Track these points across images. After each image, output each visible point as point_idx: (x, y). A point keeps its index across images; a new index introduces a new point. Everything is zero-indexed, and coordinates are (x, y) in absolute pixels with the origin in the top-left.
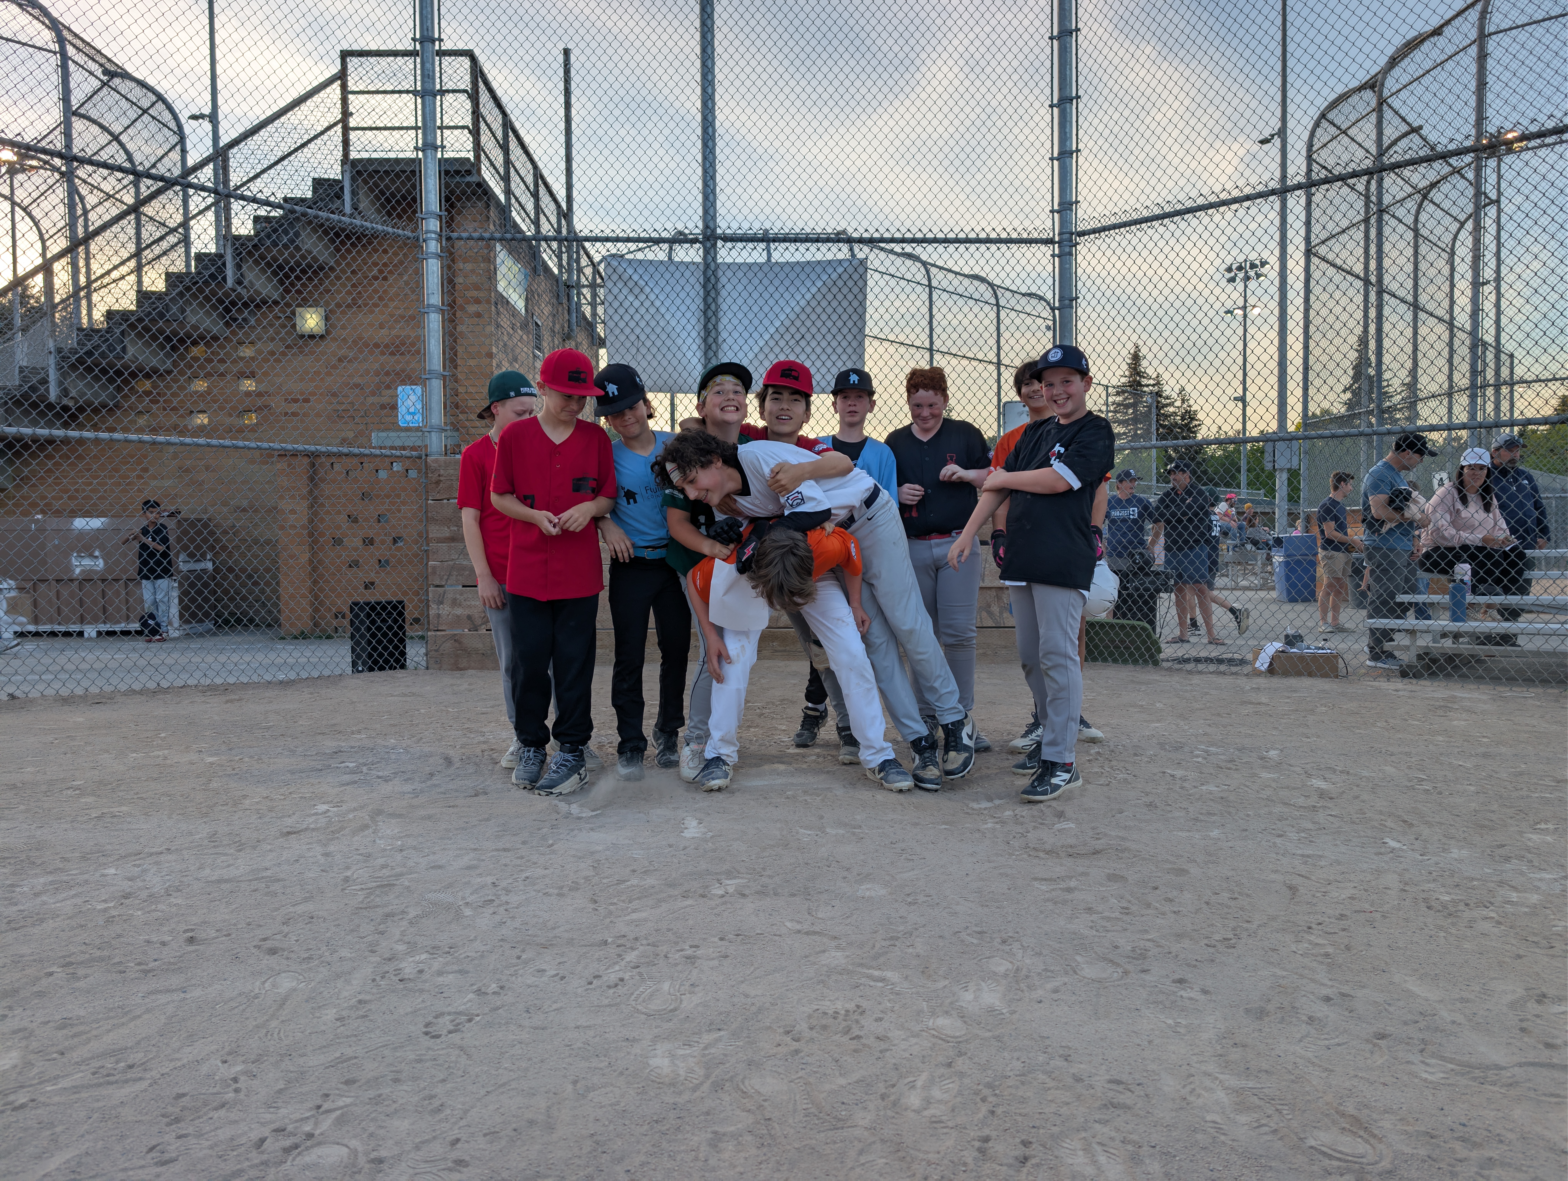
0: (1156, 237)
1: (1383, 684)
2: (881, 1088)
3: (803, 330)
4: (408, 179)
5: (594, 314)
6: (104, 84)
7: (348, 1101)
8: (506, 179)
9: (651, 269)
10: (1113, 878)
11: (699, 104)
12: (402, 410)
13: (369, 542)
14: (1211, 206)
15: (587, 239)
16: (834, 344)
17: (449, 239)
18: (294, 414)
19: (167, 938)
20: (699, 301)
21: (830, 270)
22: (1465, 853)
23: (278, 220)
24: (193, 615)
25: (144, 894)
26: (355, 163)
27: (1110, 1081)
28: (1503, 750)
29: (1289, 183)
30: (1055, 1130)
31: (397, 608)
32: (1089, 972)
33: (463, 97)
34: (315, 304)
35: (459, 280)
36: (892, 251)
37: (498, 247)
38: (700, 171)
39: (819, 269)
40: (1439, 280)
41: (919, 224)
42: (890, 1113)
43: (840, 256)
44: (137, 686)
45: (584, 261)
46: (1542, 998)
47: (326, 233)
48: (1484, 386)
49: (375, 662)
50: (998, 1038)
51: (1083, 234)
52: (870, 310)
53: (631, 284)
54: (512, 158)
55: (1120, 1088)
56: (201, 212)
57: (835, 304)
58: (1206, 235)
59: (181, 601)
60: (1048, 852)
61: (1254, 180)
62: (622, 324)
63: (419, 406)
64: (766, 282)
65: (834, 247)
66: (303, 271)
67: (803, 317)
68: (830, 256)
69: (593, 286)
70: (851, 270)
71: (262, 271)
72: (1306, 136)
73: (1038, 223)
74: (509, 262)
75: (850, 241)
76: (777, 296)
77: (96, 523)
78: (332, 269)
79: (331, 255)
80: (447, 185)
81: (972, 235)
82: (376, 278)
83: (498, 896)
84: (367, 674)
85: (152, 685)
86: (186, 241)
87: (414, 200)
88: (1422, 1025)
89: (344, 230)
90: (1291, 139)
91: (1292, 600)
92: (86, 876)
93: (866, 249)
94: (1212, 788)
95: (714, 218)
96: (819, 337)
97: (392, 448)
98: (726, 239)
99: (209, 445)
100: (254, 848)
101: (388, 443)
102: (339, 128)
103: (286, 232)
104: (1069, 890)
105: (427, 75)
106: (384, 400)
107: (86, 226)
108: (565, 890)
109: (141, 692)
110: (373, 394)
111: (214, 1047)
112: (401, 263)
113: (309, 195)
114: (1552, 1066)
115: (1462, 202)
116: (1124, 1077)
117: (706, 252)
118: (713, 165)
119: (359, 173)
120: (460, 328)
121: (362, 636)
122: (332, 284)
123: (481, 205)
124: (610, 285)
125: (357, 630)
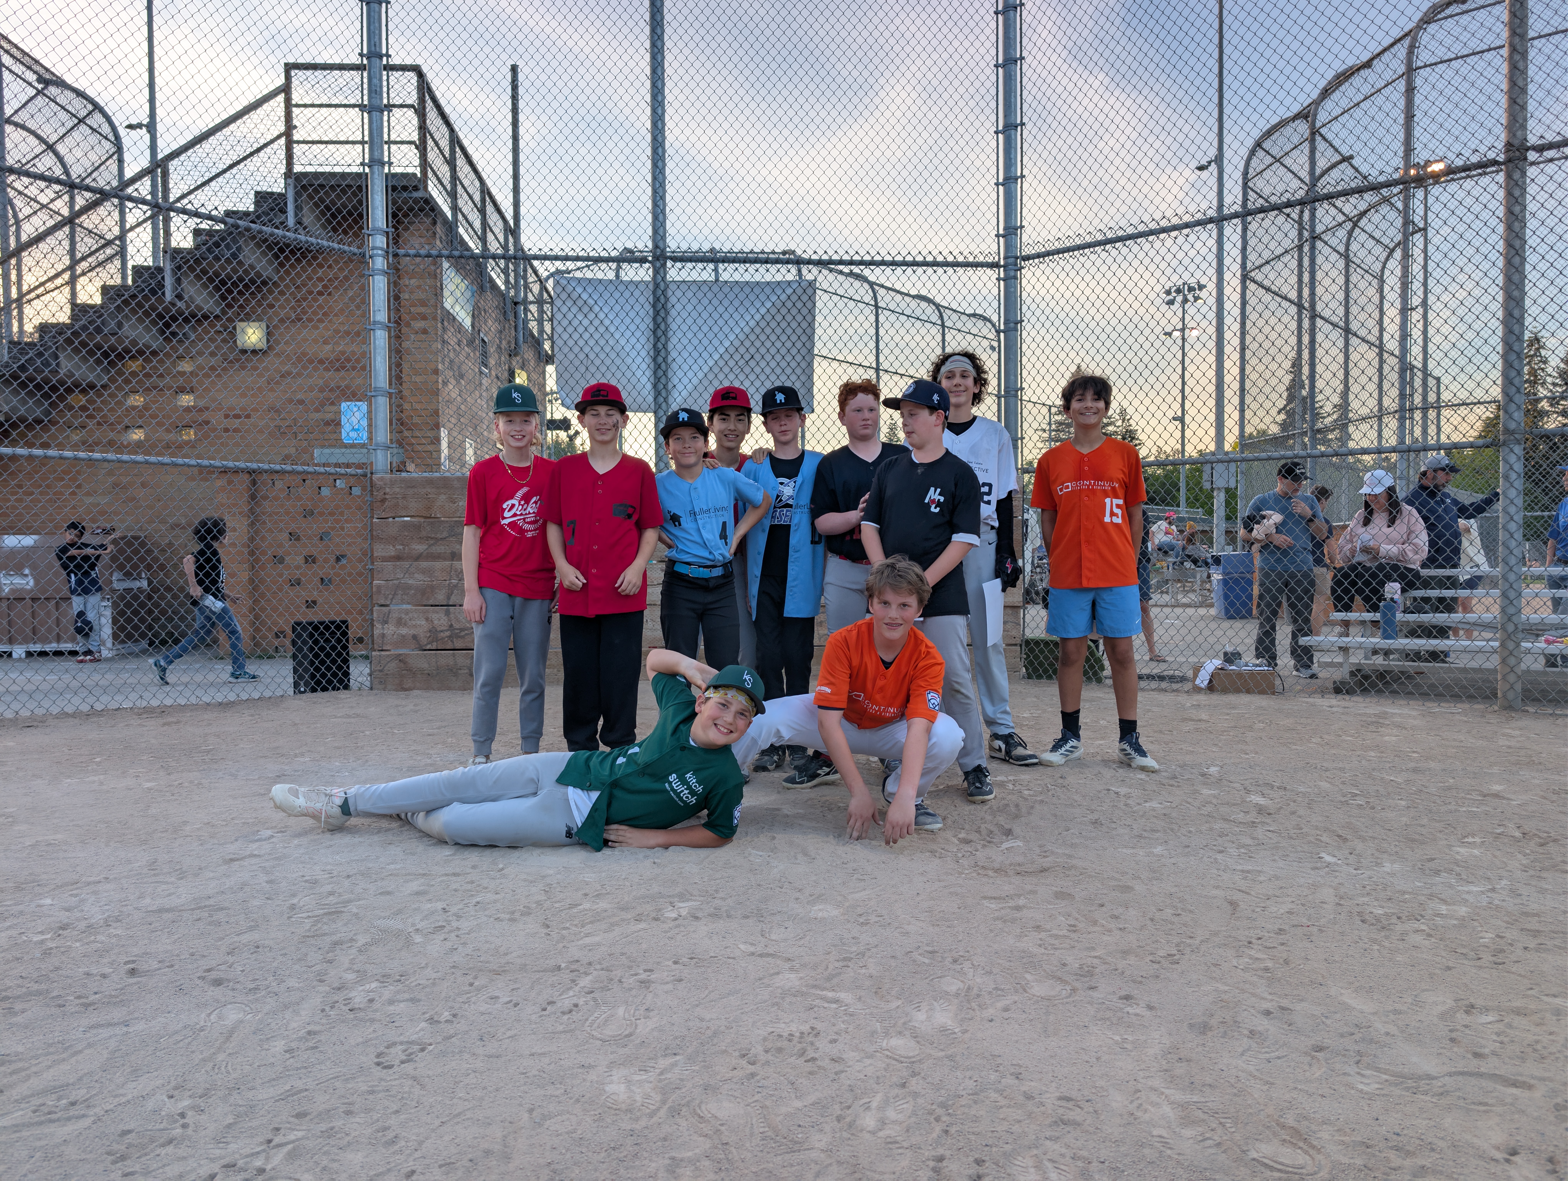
0: (1099, 262)
1: (1318, 701)
2: (837, 1109)
3: (752, 350)
4: (355, 194)
5: (541, 331)
6: (39, 92)
7: (300, 1134)
8: (453, 195)
9: (601, 288)
10: (1061, 895)
11: (649, 125)
12: (346, 427)
13: (310, 560)
14: (1152, 233)
15: (536, 257)
16: (783, 364)
17: (396, 255)
18: (236, 430)
19: (107, 970)
20: (648, 320)
21: (779, 291)
22: (1397, 866)
23: (221, 234)
24: (129, 636)
25: (82, 925)
26: (299, 177)
27: (1060, 1098)
28: (1432, 765)
29: (1226, 211)
30: (1008, 1148)
31: (340, 628)
32: (1038, 990)
33: (411, 113)
34: (259, 319)
35: (404, 296)
36: (841, 272)
37: (446, 265)
38: (649, 191)
39: (768, 290)
40: (1370, 308)
41: (867, 246)
42: (845, 1135)
43: (790, 277)
44: (69, 709)
45: (532, 278)
46: (1470, 1009)
47: (270, 248)
48: (1411, 410)
49: (318, 683)
50: (950, 1058)
51: (1027, 258)
52: (819, 331)
53: (580, 303)
54: (461, 175)
55: (1070, 1105)
56: (139, 224)
57: (784, 324)
58: (1147, 261)
59: (115, 621)
60: (996, 871)
61: (1192, 208)
62: (571, 343)
63: (364, 423)
64: (715, 302)
65: (783, 269)
66: (246, 287)
67: (753, 337)
68: (779, 278)
69: (540, 302)
70: (799, 291)
71: (204, 286)
72: (1241, 167)
73: (983, 247)
74: (458, 280)
75: (799, 262)
76: (726, 316)
77: (28, 541)
78: (275, 284)
79: (275, 270)
80: (394, 202)
81: (919, 259)
82: (320, 293)
83: (449, 922)
84: (310, 695)
85: (85, 708)
86: (122, 253)
87: (361, 216)
88: (1357, 1037)
89: (287, 245)
90: (1228, 169)
91: (1231, 618)
92: (21, 907)
93: (815, 270)
94: (1154, 804)
95: (663, 238)
96: (768, 357)
97: (338, 465)
98: (675, 259)
99: (147, 462)
100: (196, 875)
101: (333, 460)
102: (283, 142)
103: (228, 247)
104: (1018, 908)
105: (375, 90)
106: (329, 416)
107: (18, 237)
108: (517, 915)
109: (73, 716)
110: (317, 410)
111: (159, 1082)
112: (346, 278)
113: (252, 208)
114: (1481, 1075)
115: (1392, 232)
116: (1074, 1094)
117: (656, 272)
118: (662, 185)
119: (304, 187)
120: (406, 344)
121: (305, 657)
122: (276, 299)
123: (428, 221)
124: (558, 303)
125: (300, 650)
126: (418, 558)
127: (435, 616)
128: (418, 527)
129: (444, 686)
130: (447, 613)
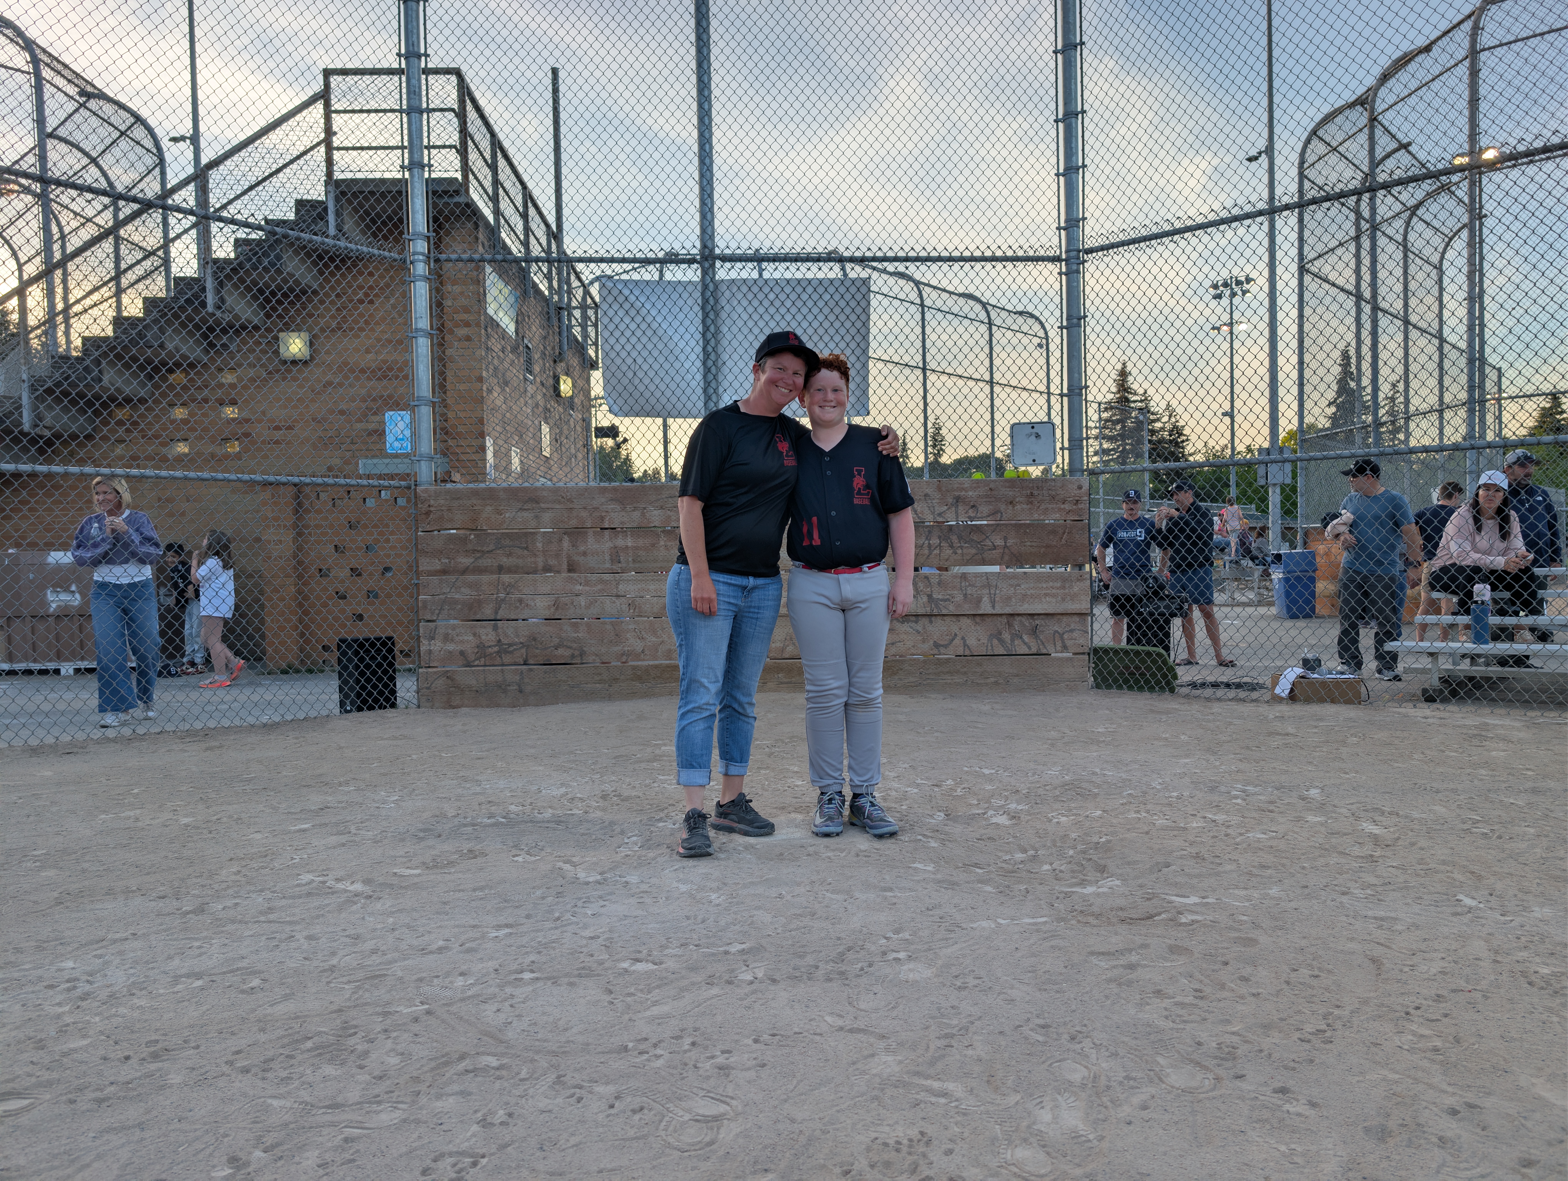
1: (1408, 710)
4: (394, 198)
5: (586, 336)
6: (81, 106)
8: (494, 199)
9: (647, 290)
10: (1176, 950)
11: (695, 120)
12: (390, 438)
13: (356, 572)
14: (1223, 221)
15: (580, 260)
17: (437, 261)
18: (278, 443)
20: (697, 323)
21: (832, 290)
22: (1547, 911)
23: (259, 242)
26: (338, 183)
29: (1278, 203)
31: (387, 644)
32: (1176, 1079)
33: (450, 116)
34: (298, 329)
35: (448, 303)
36: (885, 271)
37: (488, 269)
38: (697, 189)
39: (820, 289)
40: (1429, 300)
43: (832, 275)
45: (575, 283)
47: (308, 255)
48: (1481, 402)
49: (364, 702)
51: (1090, 251)
52: (873, 331)
53: (627, 306)
54: (501, 178)
56: (181, 234)
57: (837, 324)
60: (1098, 916)
62: (618, 347)
63: (408, 433)
65: (826, 266)
66: (285, 295)
69: (583, 307)
70: (853, 290)
71: (242, 295)
74: (501, 285)
75: (841, 260)
78: (315, 292)
79: (314, 278)
80: (435, 205)
81: (977, 254)
82: (361, 302)
84: (355, 714)
86: (166, 265)
87: (401, 220)
89: (327, 252)
91: (1293, 617)
92: (40, 972)
93: (859, 268)
94: (1259, 835)
95: (712, 237)
97: (380, 477)
98: (725, 259)
99: (186, 478)
101: (376, 472)
102: (322, 149)
103: (266, 255)
104: (1132, 967)
105: (413, 92)
106: (372, 426)
107: (63, 250)
109: (115, 740)
110: (359, 421)
112: (388, 285)
113: (291, 216)
117: (705, 273)
118: (710, 183)
119: (343, 193)
120: (449, 352)
121: (350, 675)
122: (316, 308)
123: (469, 225)
124: (605, 306)
125: (345, 668)
126: (465, 571)
127: (482, 631)
128: (464, 540)
129: (493, 704)
130: (495, 628)
